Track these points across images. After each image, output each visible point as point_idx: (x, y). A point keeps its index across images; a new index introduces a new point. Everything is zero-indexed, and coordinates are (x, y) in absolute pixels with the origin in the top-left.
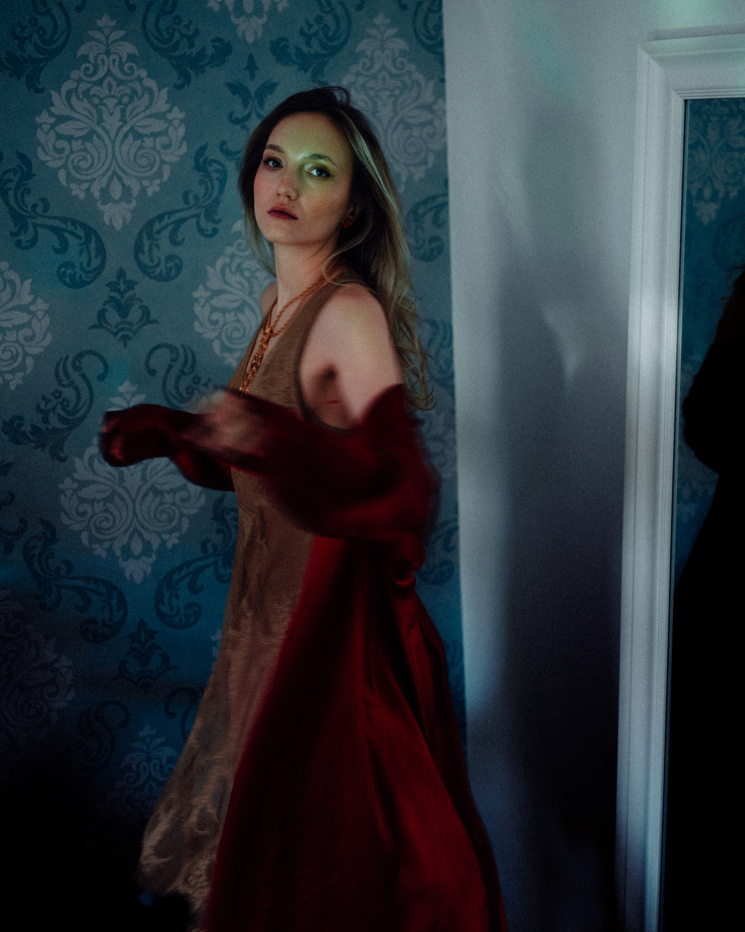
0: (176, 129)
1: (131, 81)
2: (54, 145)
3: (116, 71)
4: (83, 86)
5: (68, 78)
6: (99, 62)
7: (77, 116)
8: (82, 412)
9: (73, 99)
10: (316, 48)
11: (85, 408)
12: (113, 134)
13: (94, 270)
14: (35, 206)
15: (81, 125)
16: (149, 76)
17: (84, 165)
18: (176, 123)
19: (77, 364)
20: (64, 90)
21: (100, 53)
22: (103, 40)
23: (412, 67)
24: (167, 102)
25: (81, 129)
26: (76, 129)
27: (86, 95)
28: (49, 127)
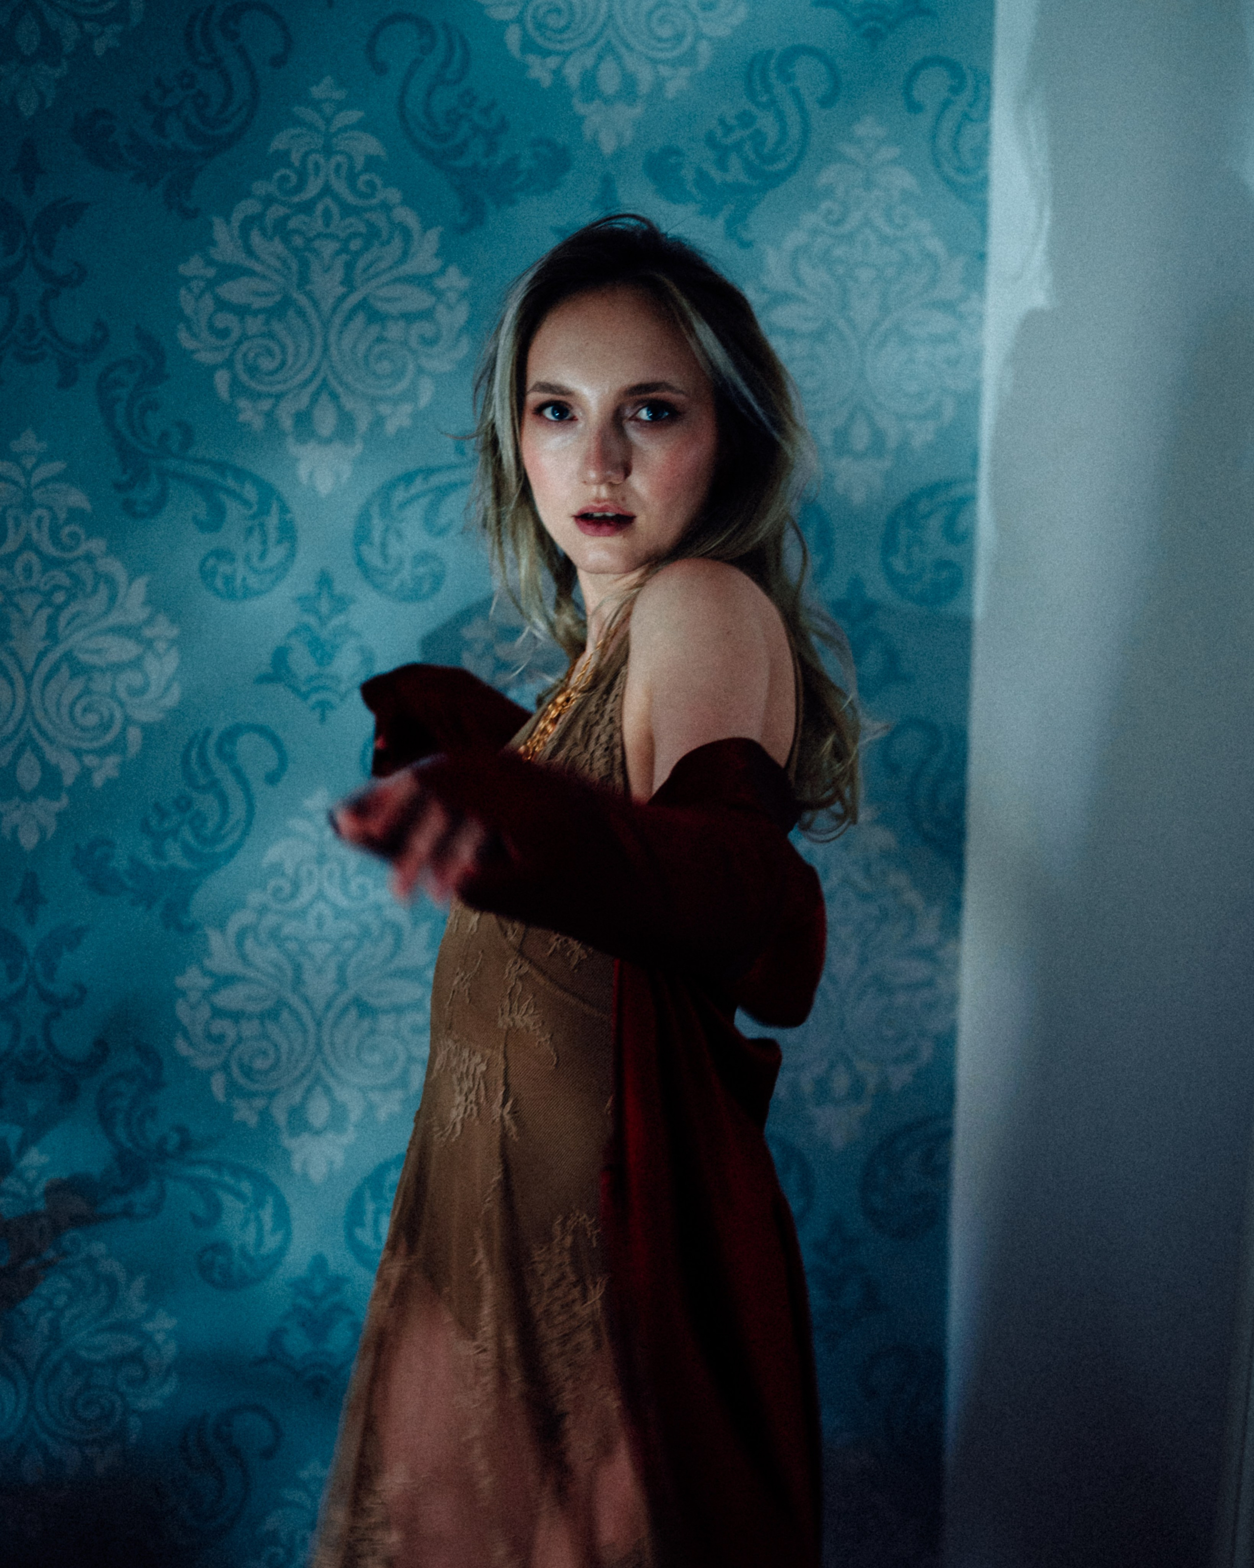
0: (450, 308)
1: (369, 209)
2: (210, 321)
3: (340, 187)
4: (276, 212)
5: (248, 194)
6: (310, 166)
7: (258, 268)
8: (229, 842)
9: (255, 234)
10: (736, 172)
11: (235, 836)
12: (326, 306)
13: (271, 570)
14: (165, 435)
15: (265, 286)
16: (405, 202)
17: (266, 364)
18: (452, 296)
19: (227, 748)
20: (237, 217)
21: (312, 151)
22: (321, 124)
23: (924, 226)
24: (437, 255)
25: (266, 294)
26: (256, 294)
27: (281, 229)
28: (202, 284)
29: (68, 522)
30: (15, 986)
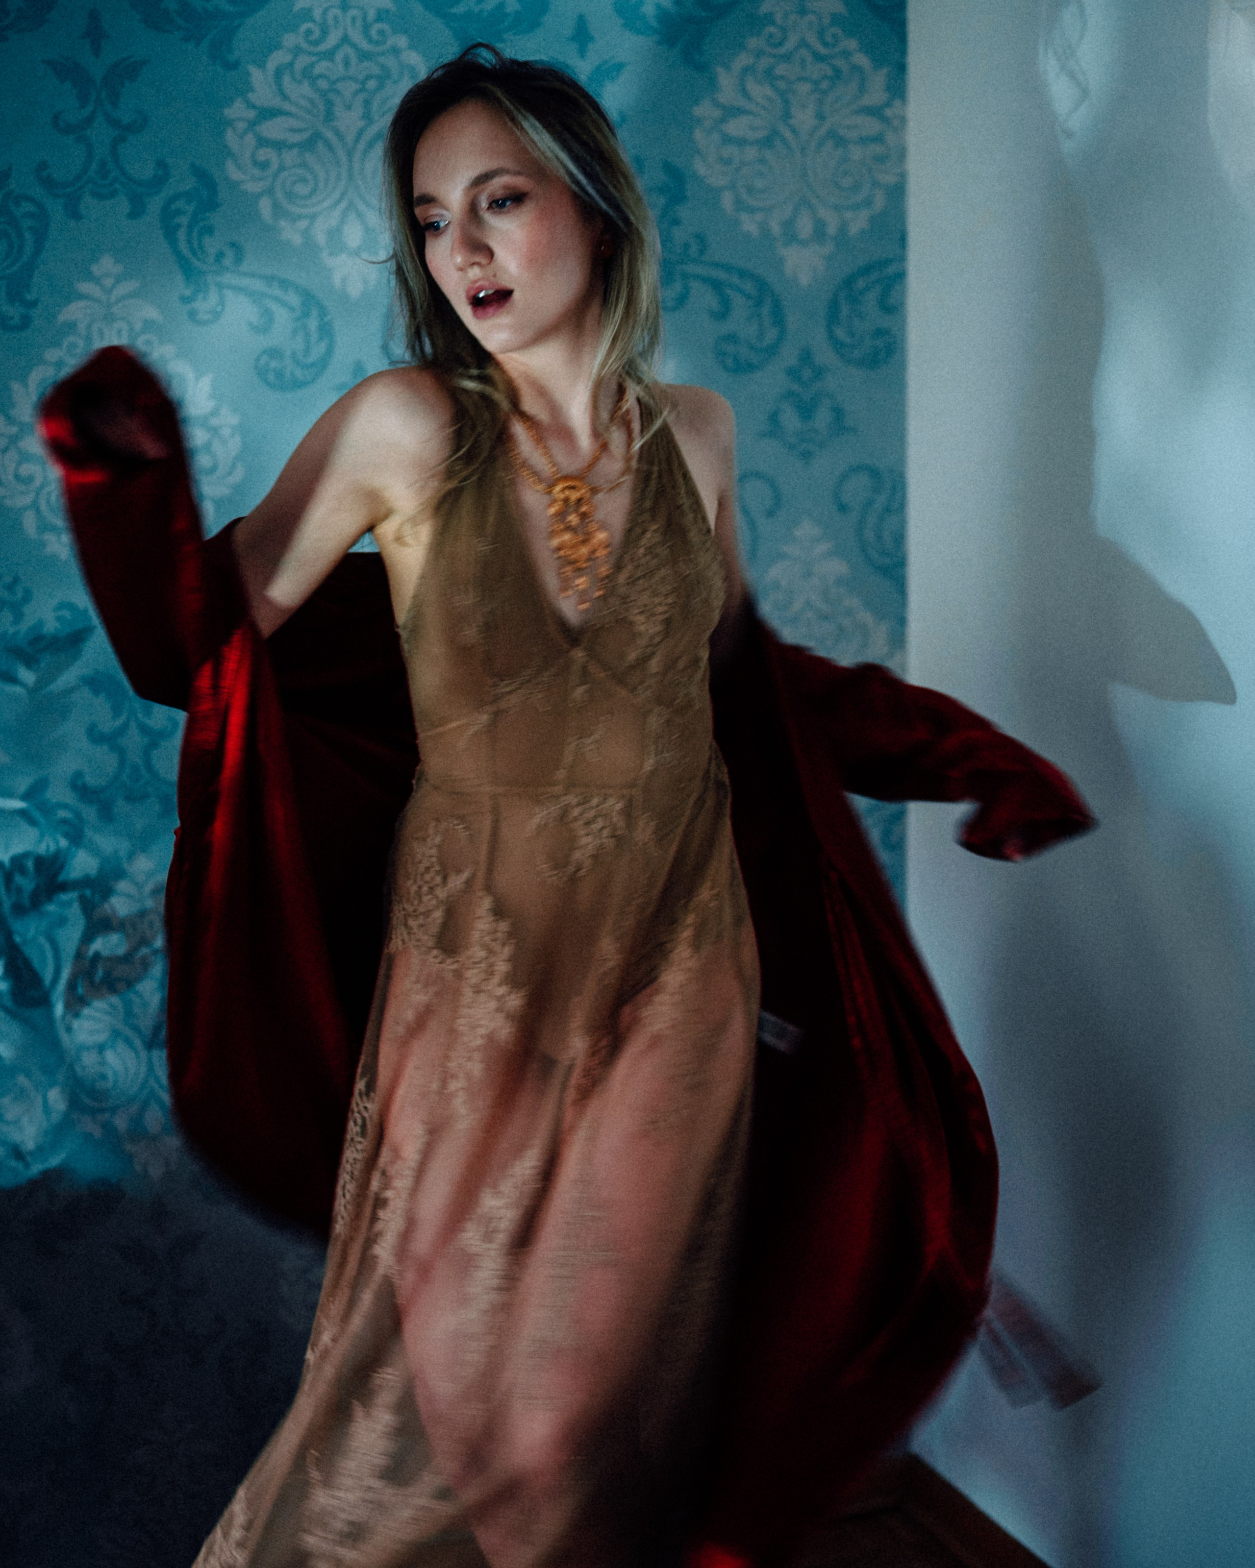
1: (383, 54)
2: (253, 155)
3: (356, 37)
4: (303, 60)
5: (278, 46)
6: (330, 20)
7: (291, 108)
9: (286, 79)
12: (350, 139)
13: (313, 365)
15: (297, 124)
16: (411, 47)
20: (271, 65)
21: (332, 7)
23: (852, 44)
25: (300, 131)
26: (293, 130)
27: (307, 74)
28: (246, 125)
29: (143, 331)
30: (119, 722)
